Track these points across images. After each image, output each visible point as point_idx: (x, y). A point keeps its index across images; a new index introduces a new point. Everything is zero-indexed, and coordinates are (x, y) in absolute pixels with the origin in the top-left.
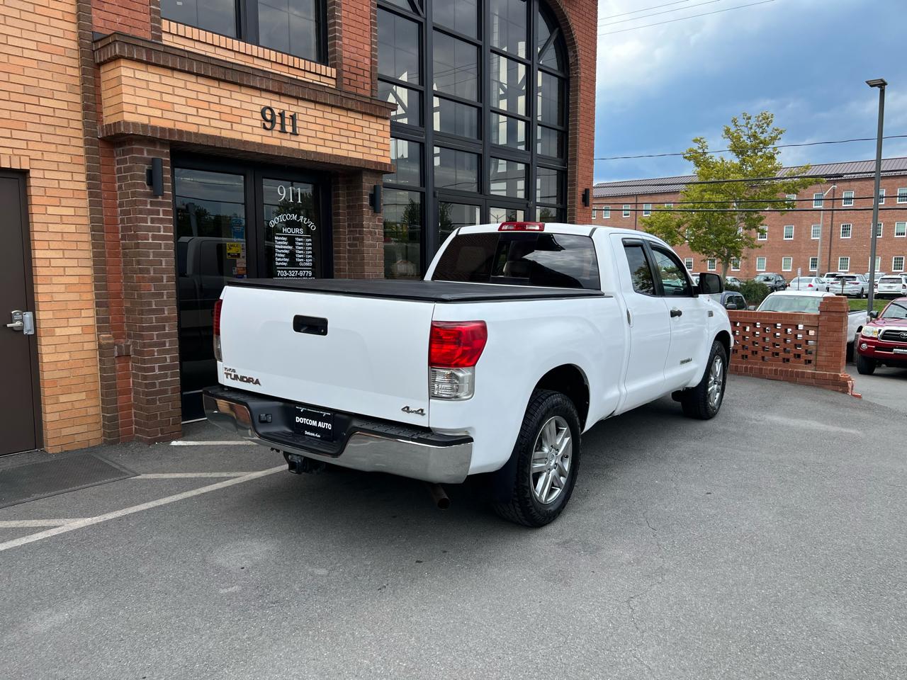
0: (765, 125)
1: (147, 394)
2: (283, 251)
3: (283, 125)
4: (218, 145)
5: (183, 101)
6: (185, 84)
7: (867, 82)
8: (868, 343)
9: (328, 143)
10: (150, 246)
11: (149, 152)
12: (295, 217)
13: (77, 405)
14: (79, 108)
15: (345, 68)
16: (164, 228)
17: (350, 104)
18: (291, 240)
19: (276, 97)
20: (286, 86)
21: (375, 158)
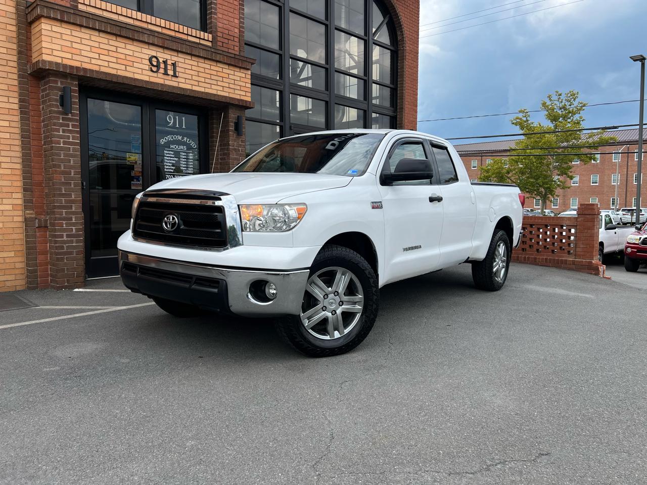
0: (573, 99)
1: (57, 254)
2: (170, 161)
3: (166, 69)
4: (114, 80)
5: (88, 48)
6: (90, 37)
7: (631, 57)
8: (632, 248)
9: (201, 84)
10: (61, 149)
11: (62, 83)
12: (180, 138)
13: (7, 260)
14: (15, 53)
15: (219, 34)
16: (73, 137)
17: (218, 58)
18: (177, 154)
19: (161, 50)
20: (168, 42)
21: (238, 97)
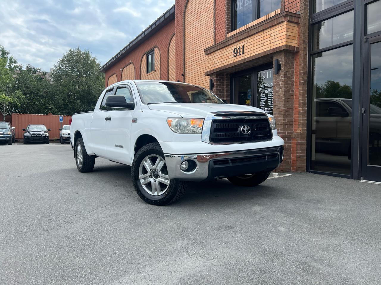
2: (263, 100)
3: (240, 52)
5: (216, 60)
6: (217, 54)
9: (255, 51)
12: (268, 84)
18: (267, 95)
19: (238, 43)
20: (238, 37)
21: (277, 46)
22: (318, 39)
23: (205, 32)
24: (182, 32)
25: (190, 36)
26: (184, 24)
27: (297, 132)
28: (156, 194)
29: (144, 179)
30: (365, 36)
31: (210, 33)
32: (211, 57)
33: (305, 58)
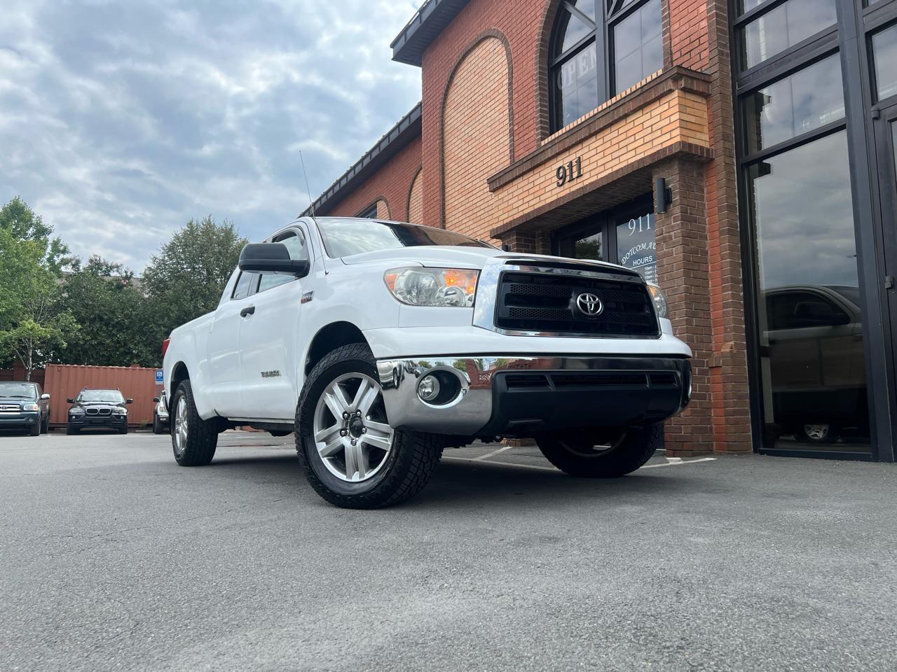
3: (571, 174)
9: (607, 166)
12: (644, 246)
19: (566, 154)
20: (567, 140)
21: (660, 148)
22: (759, 134)
23: (489, 144)
24: (438, 150)
25: (456, 157)
26: (443, 134)
27: (722, 350)
28: (356, 478)
29: (327, 440)
30: (873, 104)
31: (502, 146)
32: (503, 194)
33: (729, 173)
